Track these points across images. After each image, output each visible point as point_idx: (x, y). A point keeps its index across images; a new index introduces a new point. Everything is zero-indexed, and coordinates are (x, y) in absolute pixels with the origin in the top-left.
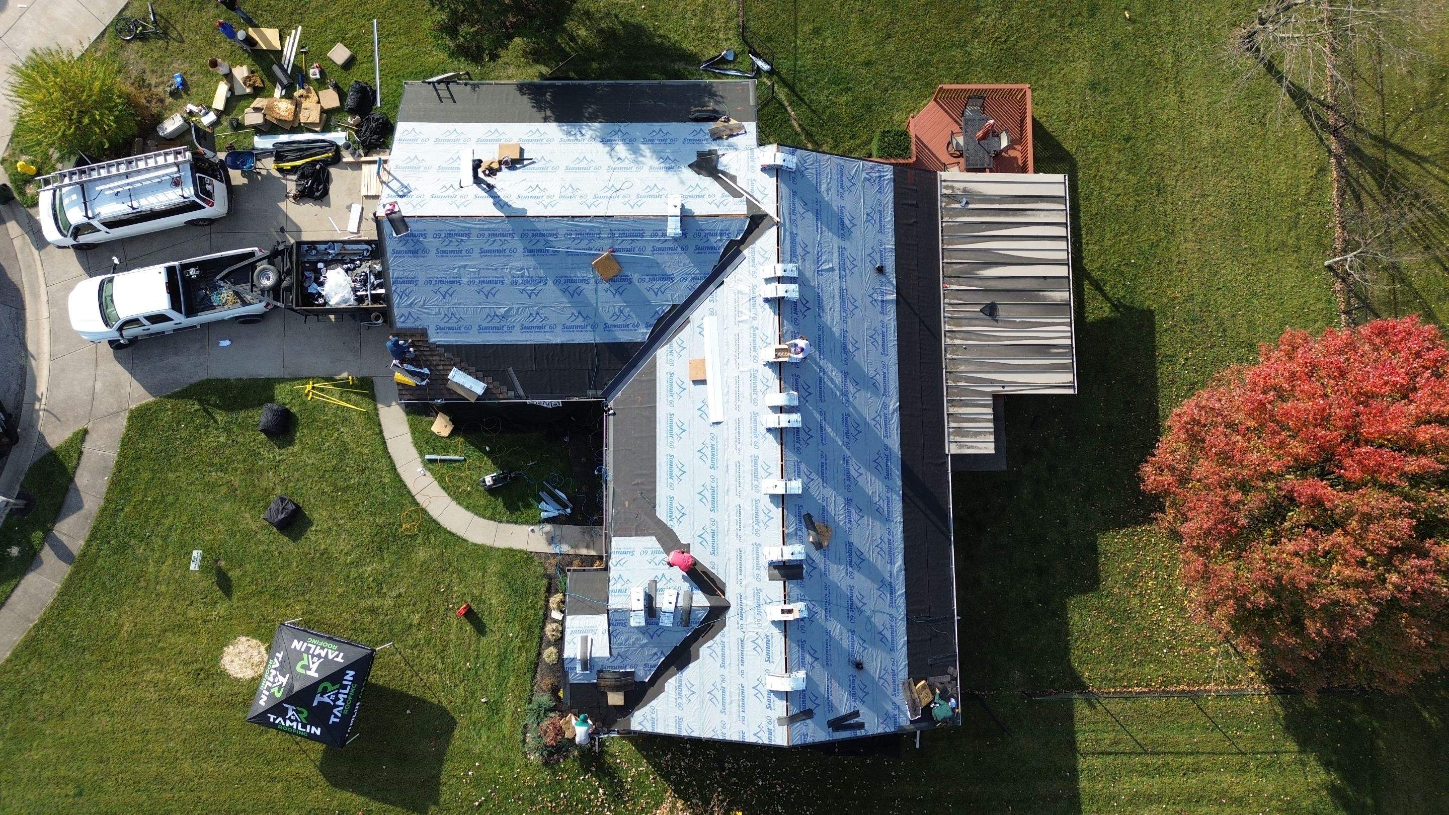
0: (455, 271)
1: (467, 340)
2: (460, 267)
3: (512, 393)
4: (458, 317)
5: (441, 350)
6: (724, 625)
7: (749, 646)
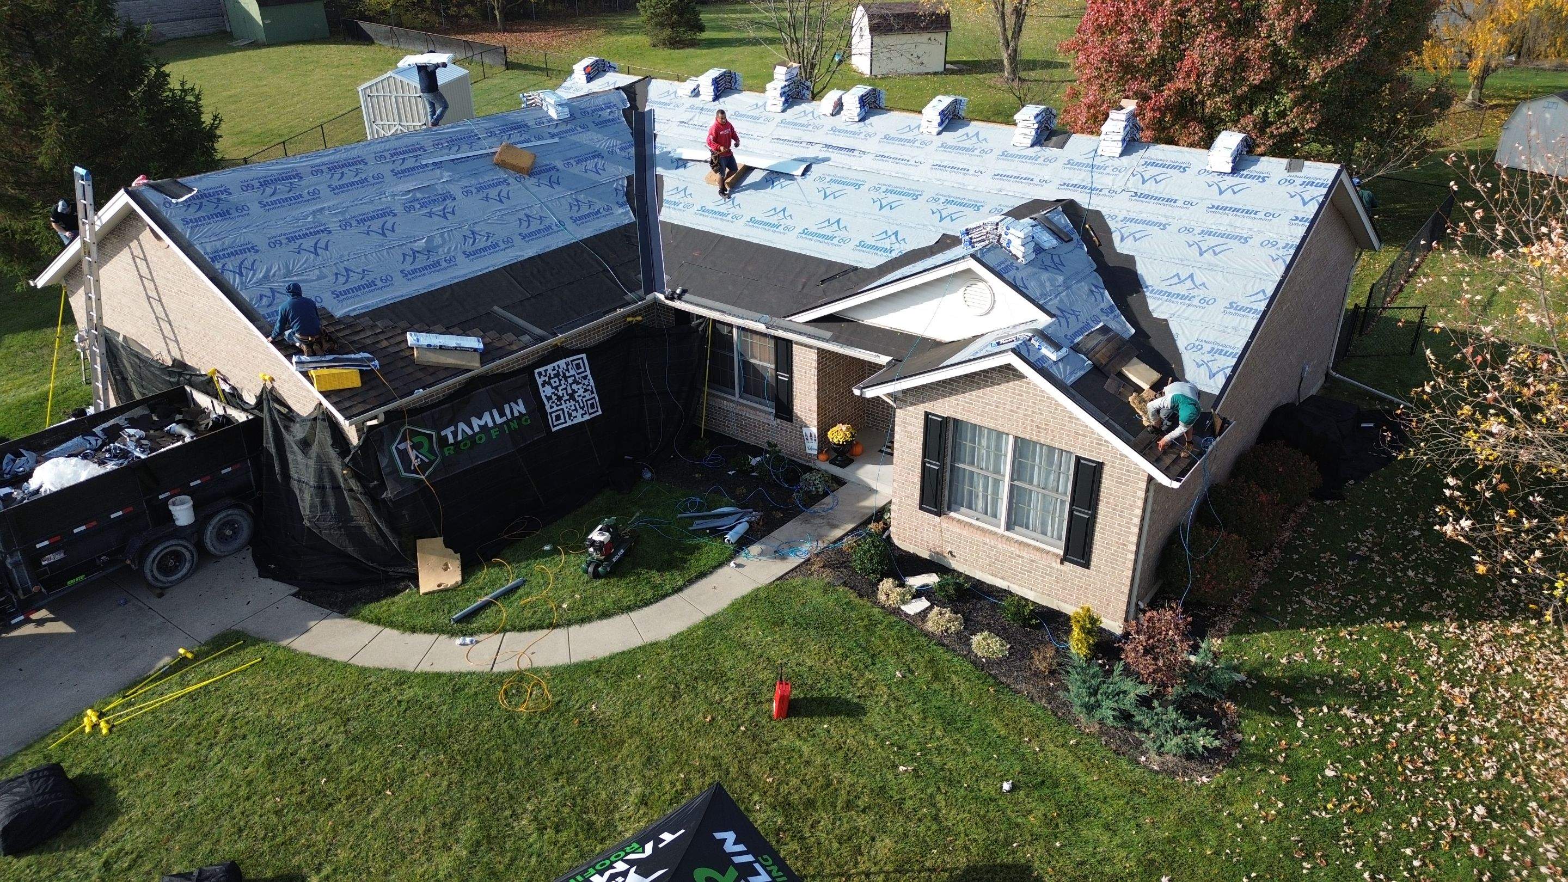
0: (310, 219)
1: (400, 293)
2: (314, 213)
3: (526, 338)
4: (360, 270)
5: (367, 321)
6: (1098, 214)
7: (1150, 188)
